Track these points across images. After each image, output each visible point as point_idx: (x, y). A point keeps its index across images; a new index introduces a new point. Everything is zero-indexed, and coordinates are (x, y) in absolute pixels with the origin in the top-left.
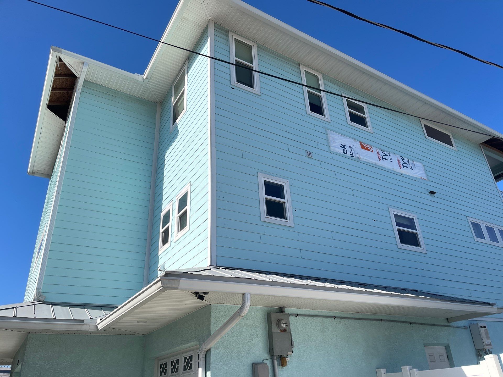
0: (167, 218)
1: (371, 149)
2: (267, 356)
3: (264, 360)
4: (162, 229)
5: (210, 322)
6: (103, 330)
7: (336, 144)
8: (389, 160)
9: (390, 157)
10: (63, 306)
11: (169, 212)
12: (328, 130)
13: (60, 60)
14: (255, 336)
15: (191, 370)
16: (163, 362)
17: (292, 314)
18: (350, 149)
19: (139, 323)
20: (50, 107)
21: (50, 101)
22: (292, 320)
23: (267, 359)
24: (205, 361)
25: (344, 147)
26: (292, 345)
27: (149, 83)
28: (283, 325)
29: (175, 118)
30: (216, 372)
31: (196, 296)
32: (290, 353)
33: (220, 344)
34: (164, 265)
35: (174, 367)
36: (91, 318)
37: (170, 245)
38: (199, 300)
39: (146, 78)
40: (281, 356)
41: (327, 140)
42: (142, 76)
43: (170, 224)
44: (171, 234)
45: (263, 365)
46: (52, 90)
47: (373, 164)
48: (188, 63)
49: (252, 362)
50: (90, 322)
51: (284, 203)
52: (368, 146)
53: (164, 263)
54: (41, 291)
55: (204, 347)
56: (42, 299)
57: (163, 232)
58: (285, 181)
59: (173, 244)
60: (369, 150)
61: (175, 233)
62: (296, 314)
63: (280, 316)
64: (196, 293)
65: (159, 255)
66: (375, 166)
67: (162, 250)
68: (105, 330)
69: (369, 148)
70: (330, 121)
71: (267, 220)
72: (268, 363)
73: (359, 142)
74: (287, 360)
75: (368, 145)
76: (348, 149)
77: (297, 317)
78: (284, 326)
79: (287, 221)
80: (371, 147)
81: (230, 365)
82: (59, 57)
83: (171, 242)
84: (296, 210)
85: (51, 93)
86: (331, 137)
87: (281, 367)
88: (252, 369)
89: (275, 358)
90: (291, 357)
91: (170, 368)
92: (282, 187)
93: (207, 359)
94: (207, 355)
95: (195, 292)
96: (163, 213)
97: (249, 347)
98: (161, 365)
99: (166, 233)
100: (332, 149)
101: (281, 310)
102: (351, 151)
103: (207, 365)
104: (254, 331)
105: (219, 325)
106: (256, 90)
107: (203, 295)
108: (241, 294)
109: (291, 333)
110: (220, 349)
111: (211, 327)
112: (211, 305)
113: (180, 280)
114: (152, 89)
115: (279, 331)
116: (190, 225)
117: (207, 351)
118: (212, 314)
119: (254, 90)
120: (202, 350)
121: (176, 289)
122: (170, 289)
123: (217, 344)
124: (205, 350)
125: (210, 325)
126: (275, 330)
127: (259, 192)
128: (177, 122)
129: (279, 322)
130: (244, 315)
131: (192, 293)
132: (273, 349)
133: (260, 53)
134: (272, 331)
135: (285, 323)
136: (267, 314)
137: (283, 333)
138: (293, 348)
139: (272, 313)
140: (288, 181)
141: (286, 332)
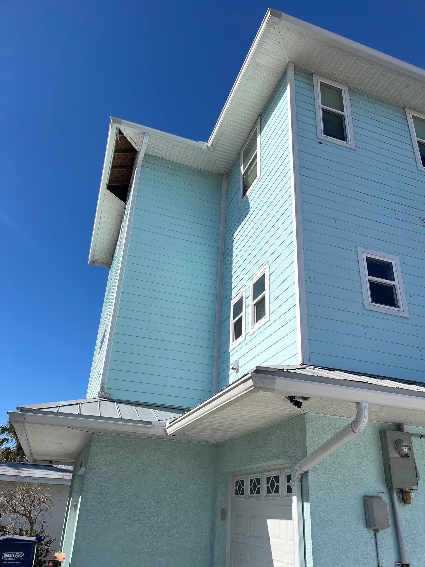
0: (239, 307)
2: (383, 488)
3: (380, 493)
4: (234, 319)
5: (305, 436)
6: (173, 435)
10: (128, 405)
11: (241, 300)
13: (120, 132)
14: (366, 460)
15: (278, 494)
16: (240, 479)
17: (415, 435)
19: (212, 430)
20: (110, 188)
21: (110, 181)
22: (415, 441)
23: (383, 493)
24: (300, 486)
26: (417, 476)
27: (214, 151)
28: (404, 447)
29: (245, 190)
30: (316, 503)
31: (291, 402)
32: (414, 487)
33: (320, 466)
34: (237, 363)
35: (254, 487)
36: (158, 421)
37: (244, 339)
38: (295, 408)
39: (212, 145)
40: (402, 489)
42: (206, 143)
43: (243, 314)
44: (246, 326)
45: (379, 500)
46: (111, 169)
48: (260, 122)
49: (363, 494)
50: (158, 425)
51: (394, 286)
53: (237, 361)
54: (105, 386)
55: (299, 468)
56: (107, 396)
57: (234, 324)
58: (394, 257)
59: (248, 338)
61: (251, 324)
62: (419, 435)
63: (398, 435)
64: (292, 398)
65: (230, 350)
67: (233, 344)
68: (175, 436)
71: (372, 308)
72: (385, 497)
74: (411, 496)
77: (421, 439)
78: (406, 450)
79: (400, 311)
81: (334, 496)
82: (119, 130)
83: (245, 335)
84: (411, 296)
85: (111, 172)
87: (402, 504)
88: (363, 503)
89: (395, 492)
90: (415, 492)
91: (249, 487)
92: (391, 266)
93: (304, 484)
94: (304, 479)
95: (289, 397)
96: (233, 302)
97: (357, 474)
98: (237, 482)
99: (238, 326)
101: (399, 427)
103: (304, 492)
104: (363, 452)
105: (317, 441)
106: (349, 143)
107: (301, 400)
108: (354, 402)
109: (414, 459)
110: (320, 473)
111: (307, 442)
112: (305, 415)
113: (276, 379)
114: (217, 158)
115: (398, 456)
116: (270, 315)
117: (303, 474)
118: (307, 426)
119: (347, 143)
120: (296, 471)
121: (272, 390)
122: (263, 390)
123: (316, 465)
124: (300, 472)
125: (305, 440)
126: (393, 454)
127: (359, 272)
128: (248, 193)
129: (398, 443)
130: (360, 431)
131: (286, 397)
132: (391, 479)
133: (352, 98)
134: (389, 455)
135: (407, 446)
136: (379, 431)
137: (404, 459)
138: (418, 480)
139: (386, 430)
140: (398, 257)
141: (407, 458)
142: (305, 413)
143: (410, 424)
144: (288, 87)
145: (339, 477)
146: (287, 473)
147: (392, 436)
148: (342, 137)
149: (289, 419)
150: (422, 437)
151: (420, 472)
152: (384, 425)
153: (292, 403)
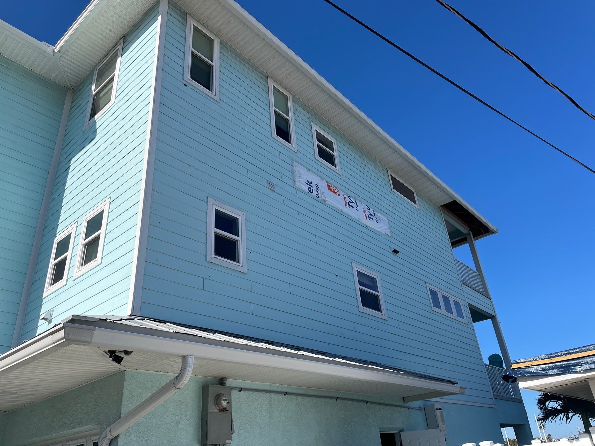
0: (64, 246)
1: (337, 192)
4: (56, 259)
5: (122, 396)
7: (302, 179)
8: (355, 208)
9: (356, 205)
11: (69, 236)
12: (294, 161)
14: (184, 418)
17: (235, 388)
18: (316, 188)
22: (235, 394)
25: (310, 184)
26: (231, 430)
27: (61, 58)
29: (94, 112)
31: (110, 357)
33: (134, 429)
34: (50, 312)
37: (65, 283)
38: (114, 363)
39: (59, 51)
40: (216, 445)
41: (292, 172)
42: (53, 47)
43: (68, 254)
44: (69, 268)
47: (338, 210)
48: (123, 43)
51: (238, 241)
52: (335, 189)
53: (52, 309)
55: (108, 433)
57: (55, 265)
58: (241, 213)
59: (71, 283)
60: (335, 193)
61: (76, 267)
62: (239, 388)
63: (220, 389)
64: (111, 353)
65: (44, 296)
66: (340, 212)
67: (49, 290)
69: (336, 191)
70: (297, 152)
71: (214, 261)
73: (326, 182)
75: (335, 187)
76: (314, 188)
77: (240, 392)
79: (239, 265)
80: (338, 190)
83: (67, 279)
84: (250, 253)
86: (296, 170)
92: (237, 221)
94: (113, 445)
95: (109, 351)
96: (58, 239)
97: (173, 434)
99: (60, 267)
100: (297, 184)
101: (221, 381)
102: (317, 191)
104: (183, 410)
105: (135, 401)
106: (214, 94)
107: (122, 355)
108: (180, 356)
109: (231, 413)
110: (133, 436)
111: (123, 403)
112: (126, 372)
113: (94, 330)
114: (64, 68)
115: (217, 411)
116: (102, 258)
118: (126, 384)
119: (211, 93)
120: (105, 436)
121: (87, 343)
122: (76, 343)
123: (129, 428)
124: (110, 437)
125: (121, 400)
126: (212, 409)
127: (207, 223)
128: (96, 117)
129: (218, 397)
130: (182, 387)
131: (105, 352)
132: (206, 435)
133: (222, 52)
134: (208, 411)
135: (226, 400)
136: (203, 386)
137: (222, 414)
138: (232, 434)
139: (209, 385)
140: (245, 214)
141: (225, 412)
142: (126, 369)
143: (232, 378)
144: (160, 18)
145: (154, 439)
146: (94, 440)
147: (213, 390)
148: (208, 85)
149: (106, 377)
150: (241, 390)
152: (208, 380)
153: (111, 359)
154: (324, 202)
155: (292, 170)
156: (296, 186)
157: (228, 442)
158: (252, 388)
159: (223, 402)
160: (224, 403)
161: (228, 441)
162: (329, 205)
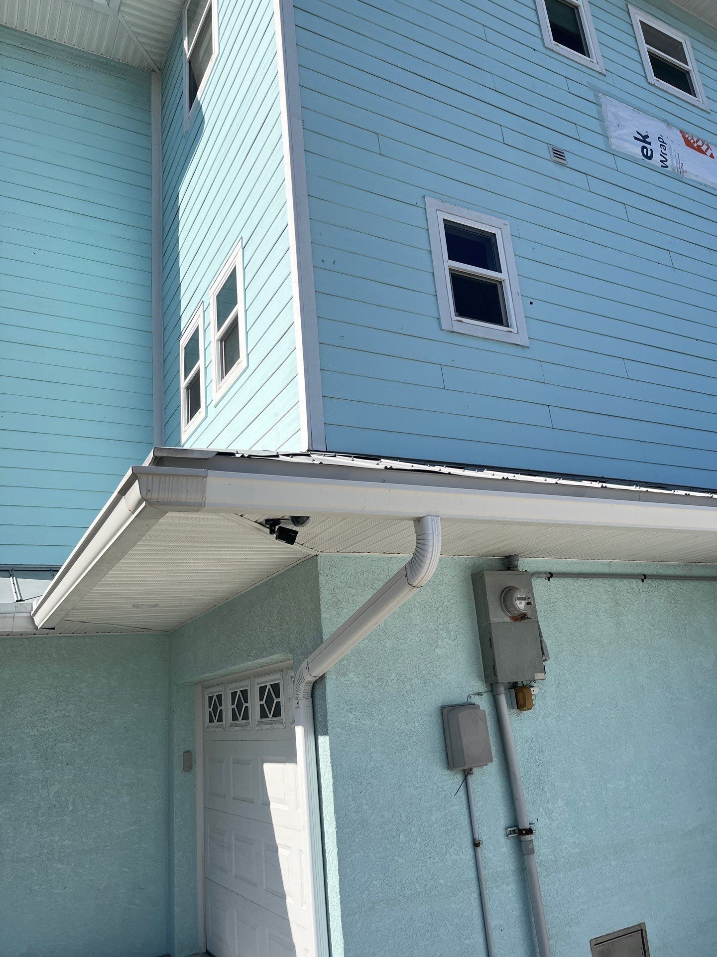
2: (479, 686)
3: (473, 697)
4: (186, 378)
7: (625, 131)
12: (600, 95)
14: (445, 635)
15: (279, 718)
16: (215, 692)
17: (537, 574)
18: (661, 145)
19: (138, 608)
22: (539, 585)
23: (479, 694)
24: (311, 708)
25: (644, 139)
26: (543, 653)
29: (194, 89)
30: (342, 738)
31: (273, 533)
33: (352, 660)
40: (516, 683)
41: (601, 119)
43: (201, 362)
45: (471, 709)
49: (440, 703)
51: (500, 283)
52: (700, 143)
55: (305, 670)
57: (187, 387)
58: (499, 222)
60: (704, 153)
62: (546, 573)
63: (507, 579)
64: (272, 524)
68: (54, 628)
69: (704, 148)
70: (605, 72)
71: (456, 328)
72: (484, 703)
73: (678, 131)
74: (533, 693)
75: (700, 141)
76: (655, 146)
77: (549, 580)
79: (511, 332)
84: (531, 303)
86: (609, 114)
87: (516, 711)
88: (440, 722)
89: (502, 689)
90: (540, 684)
91: (230, 707)
92: (492, 241)
93: (318, 702)
94: (317, 693)
95: (267, 521)
97: (429, 665)
100: (615, 143)
101: (508, 563)
102: (663, 151)
103: (319, 718)
104: (440, 621)
105: (345, 610)
108: (410, 519)
109: (538, 622)
110: (351, 675)
111: (323, 615)
112: (318, 557)
113: (206, 477)
115: (507, 619)
116: (248, 355)
117: (315, 682)
118: (322, 579)
120: (302, 678)
123: (342, 660)
125: (319, 610)
126: (498, 617)
127: (430, 251)
129: (506, 594)
130: (424, 583)
132: (494, 667)
134: (490, 620)
135: (524, 599)
136: (472, 575)
137: (518, 624)
138: (546, 660)
139: (485, 572)
140: (507, 222)
141: (525, 621)
142: (318, 553)
143: (530, 554)
145: (392, 677)
147: (494, 581)
150: (551, 576)
151: (548, 645)
152: (481, 561)
153: (275, 535)
154: (679, 177)
155: (600, 113)
156: (613, 147)
157: (538, 676)
158: (573, 572)
159: (518, 602)
160: (521, 605)
161: (539, 674)
162: (693, 180)
